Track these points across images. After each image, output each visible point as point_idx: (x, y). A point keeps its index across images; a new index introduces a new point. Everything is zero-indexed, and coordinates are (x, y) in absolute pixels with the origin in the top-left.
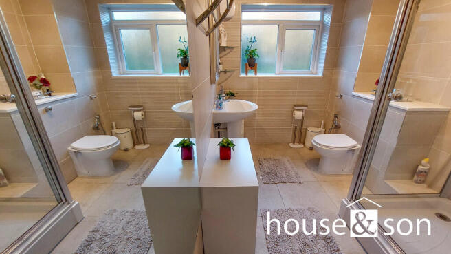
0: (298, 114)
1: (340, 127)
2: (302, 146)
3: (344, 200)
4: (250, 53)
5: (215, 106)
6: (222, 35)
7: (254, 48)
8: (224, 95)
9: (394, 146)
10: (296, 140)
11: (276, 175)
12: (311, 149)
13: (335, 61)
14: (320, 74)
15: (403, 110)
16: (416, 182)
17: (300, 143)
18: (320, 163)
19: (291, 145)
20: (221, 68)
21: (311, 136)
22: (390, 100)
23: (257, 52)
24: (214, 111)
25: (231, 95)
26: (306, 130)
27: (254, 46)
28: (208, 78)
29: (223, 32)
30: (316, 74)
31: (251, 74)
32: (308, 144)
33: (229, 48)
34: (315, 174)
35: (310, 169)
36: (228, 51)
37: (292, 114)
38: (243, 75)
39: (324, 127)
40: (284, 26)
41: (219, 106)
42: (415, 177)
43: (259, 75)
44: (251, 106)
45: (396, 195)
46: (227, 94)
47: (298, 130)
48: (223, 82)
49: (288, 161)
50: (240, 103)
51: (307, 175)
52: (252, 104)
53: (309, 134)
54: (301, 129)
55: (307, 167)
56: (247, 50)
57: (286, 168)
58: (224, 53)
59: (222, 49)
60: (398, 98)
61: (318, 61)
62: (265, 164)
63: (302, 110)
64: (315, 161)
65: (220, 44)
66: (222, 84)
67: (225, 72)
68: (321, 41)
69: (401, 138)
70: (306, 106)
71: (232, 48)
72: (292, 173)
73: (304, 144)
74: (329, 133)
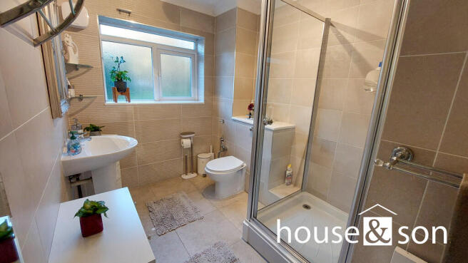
0: (187, 143)
1: (226, 150)
2: (195, 175)
3: (244, 222)
4: (118, 75)
5: (65, 150)
6: (70, 49)
7: (122, 70)
8: (81, 131)
9: (270, 160)
10: (189, 170)
11: (172, 218)
12: (205, 176)
13: (212, 88)
14: (202, 101)
15: (271, 130)
16: (287, 185)
17: (192, 172)
18: (216, 189)
19: (184, 177)
20: (72, 93)
21: (203, 162)
22: (265, 124)
23: (127, 75)
24: (63, 158)
25: (94, 130)
26: (197, 157)
27: (123, 68)
28: (46, 109)
29: (70, 44)
30: (198, 100)
31: (122, 101)
32: (201, 172)
33: (83, 66)
34: (214, 202)
35: (207, 198)
36: (81, 70)
37: (180, 144)
38: (111, 102)
39: (213, 152)
40: (157, 50)
41: (74, 148)
42: (286, 181)
43: (133, 102)
44: (127, 143)
45: (280, 201)
46: (87, 129)
47: (188, 159)
48: (77, 112)
49: (184, 196)
50: (109, 139)
51: (206, 206)
52: (128, 139)
53: (200, 162)
54: (192, 157)
55: (204, 197)
56: (113, 72)
57: (182, 206)
58: (74, 73)
59: (71, 68)
60: (270, 122)
61: (198, 88)
62: (156, 208)
63: (190, 138)
64: (211, 188)
65: (66, 61)
66: (77, 116)
67: (81, 98)
68: (198, 69)
69: (273, 152)
70: (193, 133)
71: (88, 67)
72: (190, 209)
73: (197, 172)
74: (219, 157)
